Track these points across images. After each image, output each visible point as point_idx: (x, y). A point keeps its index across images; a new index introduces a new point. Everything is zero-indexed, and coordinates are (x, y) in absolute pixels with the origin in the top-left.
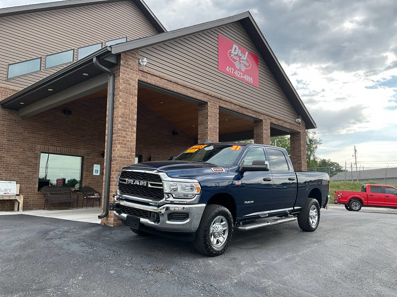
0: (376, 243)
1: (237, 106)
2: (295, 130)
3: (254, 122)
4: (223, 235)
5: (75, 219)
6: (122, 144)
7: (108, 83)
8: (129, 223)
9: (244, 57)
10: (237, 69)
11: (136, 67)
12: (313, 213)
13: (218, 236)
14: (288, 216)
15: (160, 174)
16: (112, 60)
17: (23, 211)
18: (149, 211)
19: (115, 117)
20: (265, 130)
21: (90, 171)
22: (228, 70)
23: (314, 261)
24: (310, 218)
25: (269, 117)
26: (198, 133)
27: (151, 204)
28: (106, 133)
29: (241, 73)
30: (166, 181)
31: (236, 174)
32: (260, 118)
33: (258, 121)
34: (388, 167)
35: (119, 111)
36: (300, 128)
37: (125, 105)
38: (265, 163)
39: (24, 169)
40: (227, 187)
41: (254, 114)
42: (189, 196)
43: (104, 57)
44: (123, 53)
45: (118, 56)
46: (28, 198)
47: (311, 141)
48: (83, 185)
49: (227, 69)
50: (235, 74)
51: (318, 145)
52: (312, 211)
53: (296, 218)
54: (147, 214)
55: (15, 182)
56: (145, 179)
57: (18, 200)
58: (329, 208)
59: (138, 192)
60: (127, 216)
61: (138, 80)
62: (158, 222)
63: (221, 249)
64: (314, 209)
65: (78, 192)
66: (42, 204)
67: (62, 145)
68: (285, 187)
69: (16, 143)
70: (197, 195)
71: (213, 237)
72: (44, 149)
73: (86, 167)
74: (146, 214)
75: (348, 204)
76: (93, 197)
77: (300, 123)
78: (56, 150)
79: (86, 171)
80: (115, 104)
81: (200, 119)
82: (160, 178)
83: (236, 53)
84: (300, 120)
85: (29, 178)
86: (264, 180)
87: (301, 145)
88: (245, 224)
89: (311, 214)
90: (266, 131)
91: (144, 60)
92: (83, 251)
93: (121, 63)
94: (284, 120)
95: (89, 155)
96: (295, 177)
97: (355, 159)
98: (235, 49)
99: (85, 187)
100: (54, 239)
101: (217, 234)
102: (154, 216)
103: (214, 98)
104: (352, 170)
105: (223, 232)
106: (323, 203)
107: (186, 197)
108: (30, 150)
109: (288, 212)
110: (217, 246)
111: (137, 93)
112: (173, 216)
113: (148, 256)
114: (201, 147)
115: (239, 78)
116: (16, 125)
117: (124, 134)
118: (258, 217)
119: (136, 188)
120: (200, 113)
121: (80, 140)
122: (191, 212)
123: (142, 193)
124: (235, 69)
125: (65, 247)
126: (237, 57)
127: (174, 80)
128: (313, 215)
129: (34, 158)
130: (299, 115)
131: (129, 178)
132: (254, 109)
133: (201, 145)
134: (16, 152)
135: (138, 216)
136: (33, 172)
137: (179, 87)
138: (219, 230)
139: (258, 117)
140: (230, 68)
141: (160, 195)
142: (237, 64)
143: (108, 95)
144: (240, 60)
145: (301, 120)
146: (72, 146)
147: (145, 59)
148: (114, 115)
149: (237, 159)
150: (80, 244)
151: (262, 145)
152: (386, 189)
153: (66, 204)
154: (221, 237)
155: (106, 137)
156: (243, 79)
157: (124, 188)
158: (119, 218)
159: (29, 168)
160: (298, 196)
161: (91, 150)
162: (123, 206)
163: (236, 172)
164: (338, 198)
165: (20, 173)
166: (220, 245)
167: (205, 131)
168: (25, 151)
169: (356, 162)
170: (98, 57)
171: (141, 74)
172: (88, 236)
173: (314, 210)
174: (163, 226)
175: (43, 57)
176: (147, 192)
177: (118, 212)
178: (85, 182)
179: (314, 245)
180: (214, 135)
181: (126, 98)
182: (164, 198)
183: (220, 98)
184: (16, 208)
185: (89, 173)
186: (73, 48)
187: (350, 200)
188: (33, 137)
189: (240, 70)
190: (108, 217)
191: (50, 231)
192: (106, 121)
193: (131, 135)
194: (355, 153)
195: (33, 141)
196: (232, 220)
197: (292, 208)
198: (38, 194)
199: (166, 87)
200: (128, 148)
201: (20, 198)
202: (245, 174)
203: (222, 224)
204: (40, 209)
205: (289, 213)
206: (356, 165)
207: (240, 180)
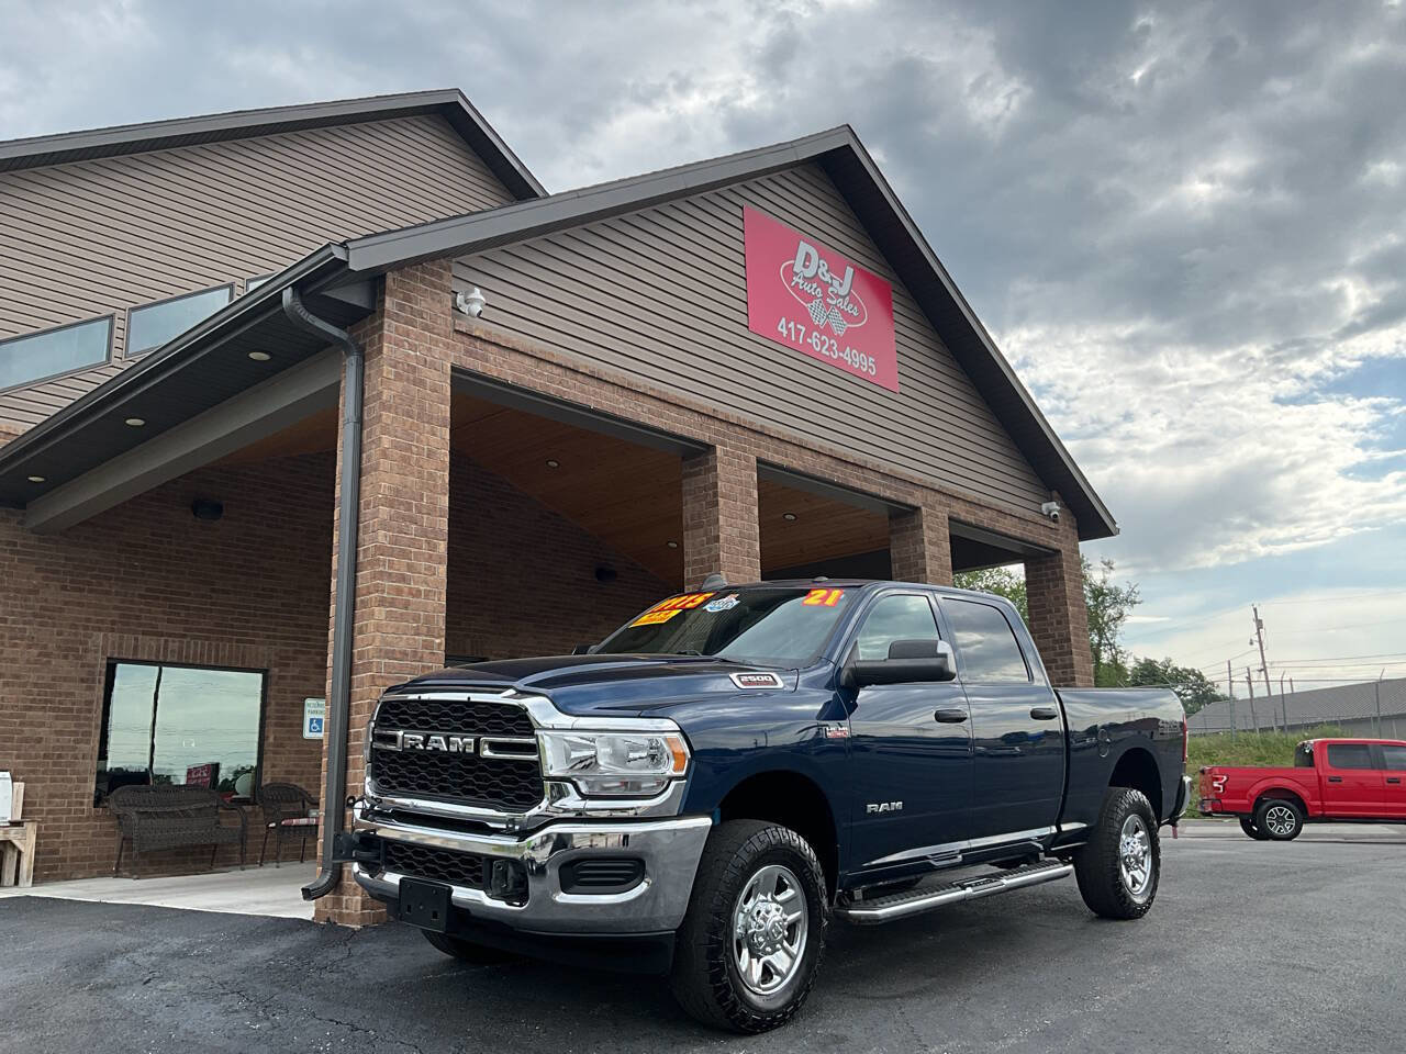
0: (1388, 951)
1: (823, 458)
2: (1041, 542)
3: (890, 518)
4: (785, 944)
5: (218, 907)
6: (392, 604)
7: (340, 382)
8: (409, 911)
9: (841, 285)
10: (817, 328)
11: (444, 322)
12: (1132, 844)
13: (769, 949)
14: (1038, 861)
15: (528, 702)
16: (356, 297)
17: (35, 883)
18: (483, 855)
19: (367, 505)
20: (931, 543)
21: (291, 725)
22: (785, 332)
23: (1156, 1034)
24: (1123, 866)
25: (943, 499)
26: (686, 560)
27: (492, 825)
28: (335, 566)
29: (832, 341)
30: (553, 729)
31: (829, 696)
32: (910, 501)
33: (905, 514)
34: (1383, 678)
35: (383, 481)
36: (1057, 535)
37: (404, 459)
38: (940, 651)
39: (42, 724)
40: (799, 749)
41: (889, 488)
42: (644, 785)
43: (323, 282)
44: (392, 271)
45: (375, 280)
46: (58, 836)
47: (1098, 593)
48: (267, 780)
49: (779, 329)
50: (811, 345)
51: (1126, 610)
52: (1129, 839)
53: (1070, 867)
54: (480, 870)
55: (8, 774)
56: (472, 725)
57: (16, 842)
58: (1182, 833)
59: (444, 780)
60: (401, 880)
61: (453, 369)
62: (523, 897)
63: (780, 1003)
64: (1137, 831)
65: (244, 807)
66: (108, 857)
67: (185, 629)
68: (1017, 748)
69: (12, 629)
70: (673, 783)
71: (745, 952)
72: (120, 646)
73: (277, 711)
74: (474, 869)
75: (1254, 814)
76: (303, 821)
77: (1055, 516)
78: (166, 649)
79: (276, 725)
80: (364, 455)
81: (689, 509)
82: (527, 718)
83: (810, 273)
84: (1055, 507)
85: (60, 756)
86: (940, 718)
87: (1065, 597)
88: (875, 895)
89: (1125, 851)
90: (935, 546)
91: (472, 296)
92: (230, 1030)
93: (387, 305)
94: (997, 505)
95: (287, 665)
96: (1055, 707)
97: (1260, 653)
98: (808, 257)
99: (274, 786)
100: (125, 985)
101: (761, 939)
102: (505, 874)
103: (737, 429)
104: (1252, 696)
105: (786, 933)
106: (1168, 808)
107: (631, 790)
108: (67, 651)
109: (1038, 845)
110: (764, 990)
111: (449, 415)
112: (581, 870)
113: (489, 1045)
114: (693, 601)
115: (827, 361)
116: (13, 560)
117: (400, 566)
118: (923, 867)
119: (434, 765)
120: (688, 485)
121: (255, 609)
122: (654, 851)
123: (461, 785)
124: (811, 328)
125: (162, 1016)
126: (815, 286)
127: (586, 367)
128: (1136, 853)
129: (82, 680)
130: (1050, 490)
131: (407, 728)
132: (886, 467)
133: (690, 594)
134: (14, 661)
135: (443, 878)
136: (76, 733)
137: (607, 391)
138: (769, 924)
139: (902, 497)
140: (792, 325)
141: (530, 790)
142: (815, 310)
143: (340, 427)
144: (825, 295)
145: (1058, 508)
146: (224, 633)
147: (477, 290)
148: (362, 495)
149: (830, 638)
150: (222, 1004)
151: (924, 586)
152: (1386, 754)
153: (202, 853)
154: (781, 953)
155: (334, 581)
156: (840, 364)
157: (395, 770)
158: (372, 891)
159: (62, 718)
160: (1070, 784)
161: (295, 645)
162: (389, 842)
163: (828, 687)
164: (1212, 797)
165: (26, 740)
166: (779, 984)
167: (711, 549)
168: (48, 655)
169: (1264, 662)
170: (299, 287)
171: (461, 345)
172: (257, 970)
173: (1137, 836)
174: (547, 916)
175: (120, 314)
176: (478, 778)
177: (370, 865)
178: (273, 766)
179: (1149, 968)
180: (743, 564)
181: (409, 435)
182: (542, 799)
183: (759, 429)
184: (9, 876)
185: (288, 731)
186: (229, 280)
187: (1259, 802)
188: (79, 604)
189: (827, 330)
190: (342, 894)
191: (113, 955)
192: (333, 521)
193: (428, 568)
194: (1259, 633)
195: (80, 620)
196: (821, 881)
197: (1054, 829)
198: (97, 818)
199: (558, 390)
200: (416, 619)
201: (24, 834)
202: (864, 695)
203: (780, 898)
204: (102, 875)
205: (1041, 847)
206: (1266, 673)
207: (844, 719)
